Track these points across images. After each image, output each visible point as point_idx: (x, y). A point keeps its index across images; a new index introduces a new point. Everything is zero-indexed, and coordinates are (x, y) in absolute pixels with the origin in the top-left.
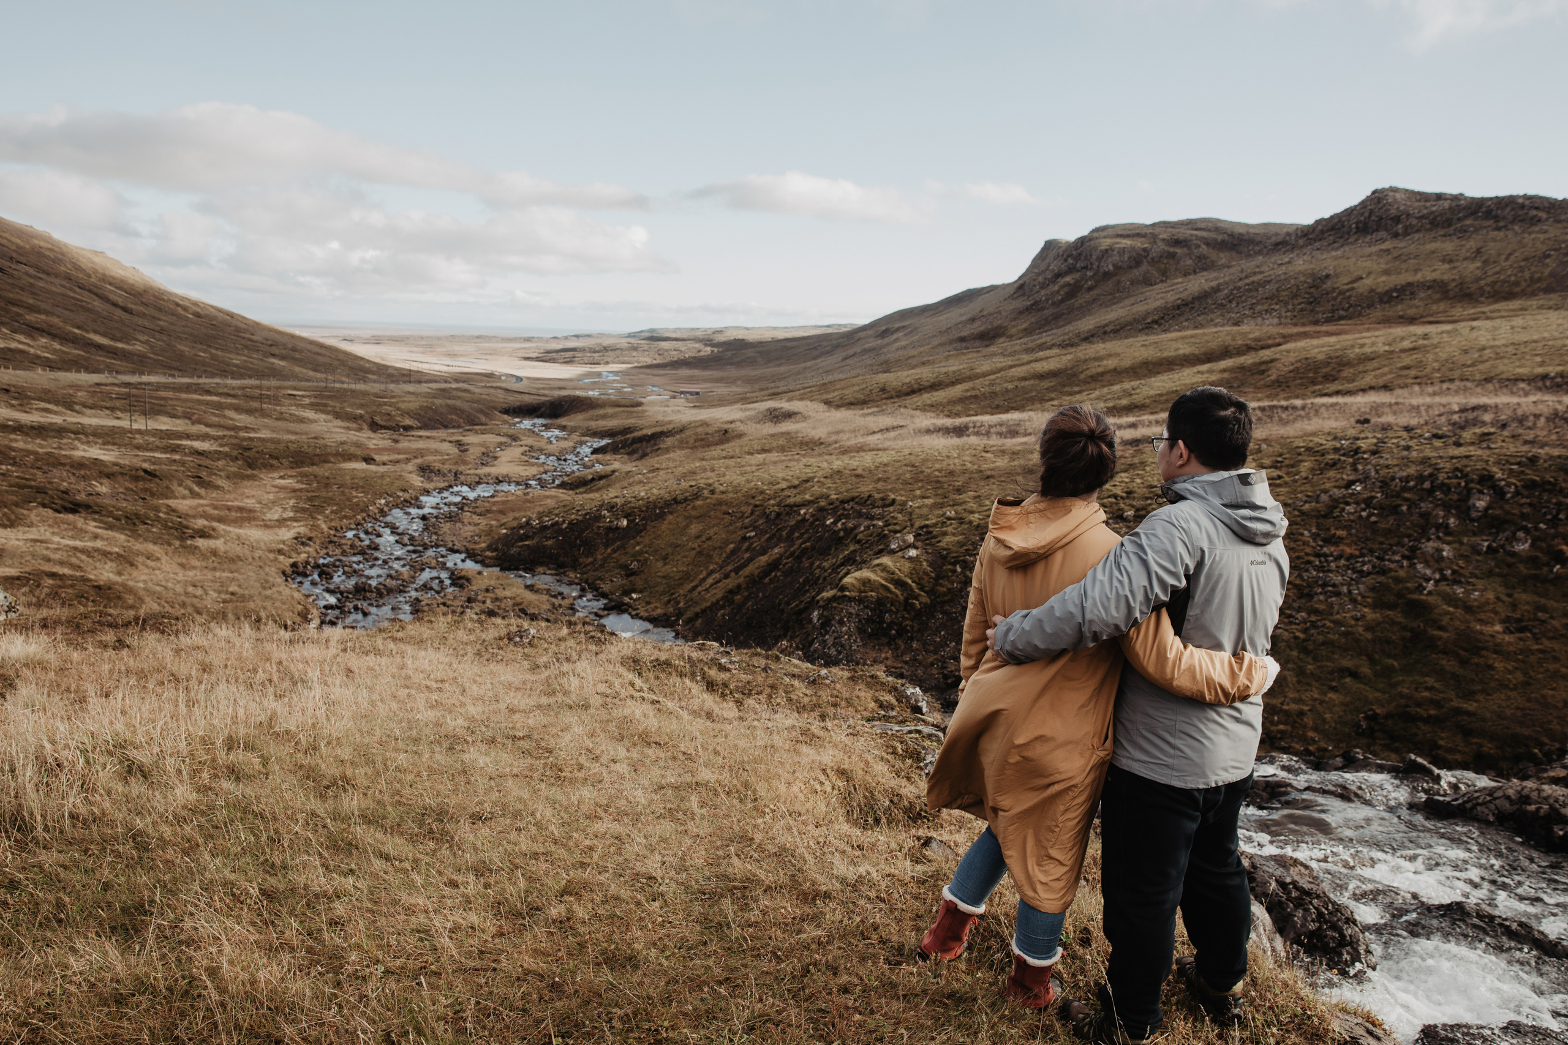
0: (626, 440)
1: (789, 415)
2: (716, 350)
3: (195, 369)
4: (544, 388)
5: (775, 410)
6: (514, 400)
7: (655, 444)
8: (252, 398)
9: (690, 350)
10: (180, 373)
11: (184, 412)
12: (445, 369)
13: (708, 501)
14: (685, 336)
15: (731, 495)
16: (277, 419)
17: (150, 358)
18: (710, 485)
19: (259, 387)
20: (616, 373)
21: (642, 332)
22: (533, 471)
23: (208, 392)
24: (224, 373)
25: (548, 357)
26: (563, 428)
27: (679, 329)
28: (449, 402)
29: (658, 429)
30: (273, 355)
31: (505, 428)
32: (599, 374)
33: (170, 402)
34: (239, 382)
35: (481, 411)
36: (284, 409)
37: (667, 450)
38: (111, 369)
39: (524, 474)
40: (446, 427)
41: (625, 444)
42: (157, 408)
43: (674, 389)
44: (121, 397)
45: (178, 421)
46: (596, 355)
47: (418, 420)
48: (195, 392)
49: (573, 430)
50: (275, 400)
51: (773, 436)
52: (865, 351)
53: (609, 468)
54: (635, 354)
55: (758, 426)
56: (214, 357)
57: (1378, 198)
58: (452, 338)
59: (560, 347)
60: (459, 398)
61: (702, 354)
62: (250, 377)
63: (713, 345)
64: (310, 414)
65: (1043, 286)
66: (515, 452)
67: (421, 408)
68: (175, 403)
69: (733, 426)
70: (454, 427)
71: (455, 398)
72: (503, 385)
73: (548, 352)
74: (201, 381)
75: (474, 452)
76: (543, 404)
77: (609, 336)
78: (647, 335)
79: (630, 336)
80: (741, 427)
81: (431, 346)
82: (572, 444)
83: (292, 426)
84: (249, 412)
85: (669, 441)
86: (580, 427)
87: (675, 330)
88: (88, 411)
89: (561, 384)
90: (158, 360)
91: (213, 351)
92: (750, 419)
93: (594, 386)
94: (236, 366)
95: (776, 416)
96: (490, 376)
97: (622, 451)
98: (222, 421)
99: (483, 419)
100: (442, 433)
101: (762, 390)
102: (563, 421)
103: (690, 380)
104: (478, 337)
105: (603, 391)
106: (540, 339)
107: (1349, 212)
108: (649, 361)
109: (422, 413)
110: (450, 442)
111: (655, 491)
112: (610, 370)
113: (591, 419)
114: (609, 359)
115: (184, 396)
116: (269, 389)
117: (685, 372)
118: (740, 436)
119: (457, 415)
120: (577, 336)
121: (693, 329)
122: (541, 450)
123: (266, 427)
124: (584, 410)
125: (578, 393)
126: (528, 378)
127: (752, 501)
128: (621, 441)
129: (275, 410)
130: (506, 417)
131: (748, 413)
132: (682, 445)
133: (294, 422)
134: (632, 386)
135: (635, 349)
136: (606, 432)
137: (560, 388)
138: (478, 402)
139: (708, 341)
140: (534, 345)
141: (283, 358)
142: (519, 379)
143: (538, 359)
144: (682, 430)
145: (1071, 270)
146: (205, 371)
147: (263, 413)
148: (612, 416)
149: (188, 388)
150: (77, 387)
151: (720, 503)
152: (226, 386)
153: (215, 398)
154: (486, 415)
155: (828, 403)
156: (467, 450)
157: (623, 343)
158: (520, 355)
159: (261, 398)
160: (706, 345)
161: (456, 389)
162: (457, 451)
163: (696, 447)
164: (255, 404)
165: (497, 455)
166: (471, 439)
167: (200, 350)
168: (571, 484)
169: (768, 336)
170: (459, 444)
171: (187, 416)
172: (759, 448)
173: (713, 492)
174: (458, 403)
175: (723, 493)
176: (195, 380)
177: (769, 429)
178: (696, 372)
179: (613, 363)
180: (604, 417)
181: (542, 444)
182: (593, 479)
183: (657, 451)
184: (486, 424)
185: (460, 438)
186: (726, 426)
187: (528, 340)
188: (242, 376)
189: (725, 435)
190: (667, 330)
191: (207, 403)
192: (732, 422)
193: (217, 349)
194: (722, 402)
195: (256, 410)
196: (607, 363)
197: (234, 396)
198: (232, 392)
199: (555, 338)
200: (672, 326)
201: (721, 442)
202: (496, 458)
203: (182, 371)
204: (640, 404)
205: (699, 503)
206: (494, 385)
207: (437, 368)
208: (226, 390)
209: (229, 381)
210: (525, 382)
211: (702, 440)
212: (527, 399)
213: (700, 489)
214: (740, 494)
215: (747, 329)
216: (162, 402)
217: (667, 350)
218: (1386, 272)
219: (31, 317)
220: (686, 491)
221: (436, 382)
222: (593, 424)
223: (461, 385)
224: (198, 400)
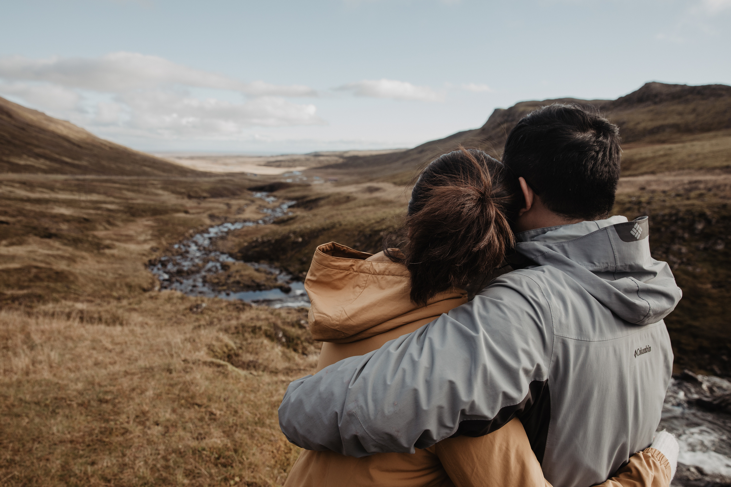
0: (303, 202)
1: (377, 189)
2: (345, 160)
3: (110, 172)
4: (267, 179)
5: (371, 187)
6: (253, 184)
7: (316, 203)
8: (134, 185)
9: (333, 160)
11: (104, 192)
12: (222, 171)
13: (339, 229)
14: (330, 154)
15: (349, 226)
16: (145, 194)
17: (89, 168)
18: (340, 222)
19: (138, 180)
20: (299, 171)
21: (312, 153)
22: (261, 216)
23: (115, 183)
24: (123, 174)
25: (269, 164)
26: (275, 196)
27: (328, 151)
28: (223, 185)
29: (318, 197)
30: (145, 165)
31: (249, 197)
32: (292, 172)
33: (98, 188)
34: (129, 178)
35: (238, 189)
36: (149, 190)
37: (322, 206)
38: (72, 173)
39: (256, 218)
40: (222, 197)
41: (303, 204)
42: (92, 190)
43: (326, 178)
44: (77, 185)
45: (101, 196)
46: (291, 163)
47: (209, 194)
48: (109, 182)
49: (280, 197)
50: (145, 186)
51: (369, 199)
52: (413, 160)
53: (295, 214)
54: (308, 162)
55: (363, 195)
56: (118, 167)
57: (648, 87)
58: (226, 157)
59: (275, 160)
60: (229, 184)
61: (338, 162)
62: (134, 176)
63: (343, 158)
64: (160, 192)
65: (494, 129)
66: (253, 208)
67: (211, 188)
68: (100, 188)
69: (352, 194)
70: (226, 197)
71: (226, 184)
72: (248, 178)
73: (269, 162)
74: (112, 178)
75: (234, 208)
76: (266, 186)
77: (297, 155)
78: (314, 154)
79: (306, 155)
80: (355, 195)
81: (216, 160)
83: (152, 197)
84: (133, 191)
85: (322, 202)
86: (282, 196)
87: (326, 152)
88: (61, 192)
89: (275, 177)
90: (93, 169)
92: (358, 191)
93: (289, 177)
94: (128, 170)
95: (371, 190)
96: (243, 174)
97: (301, 206)
98: (121, 196)
99: (239, 193)
100: (220, 200)
101: (366, 178)
102: (275, 193)
103: (333, 174)
104: (237, 156)
105: (294, 180)
106: (265, 157)
107: (634, 93)
108: (314, 165)
109: (211, 191)
110: (224, 203)
111: (314, 224)
112: (297, 170)
113: (288, 192)
114: (296, 165)
115: (104, 184)
116: (142, 181)
117: (330, 170)
118: (355, 199)
119: (227, 191)
120: (282, 155)
121: (334, 151)
123: (141, 198)
124: (284, 189)
125: (283, 181)
126: (260, 174)
127: (359, 229)
128: (301, 202)
129: (145, 190)
130: (249, 192)
131: (358, 189)
132: (328, 203)
133: (153, 195)
134: (307, 177)
135: (309, 160)
136: (294, 198)
137: (274, 179)
138: (237, 185)
139: (341, 156)
140: (263, 159)
141: (149, 166)
142: (256, 175)
143: (265, 165)
144: (328, 197)
145: (506, 121)
146: (114, 173)
147: (139, 192)
148: (298, 191)
149: (106, 181)
150: (56, 181)
151: (344, 230)
152: (123, 180)
153: (118, 185)
154: (240, 191)
155: (395, 183)
156: (231, 207)
157: (303, 158)
158: (257, 164)
159: (138, 185)
160: (340, 158)
161: (227, 180)
162: (226, 207)
163: (335, 204)
164: (136, 188)
165: (245, 209)
166: (233, 202)
168: (278, 222)
169: (368, 154)
170: (228, 205)
171: (105, 194)
172: (363, 204)
173: (341, 225)
174: (228, 186)
175: (345, 225)
176: (110, 177)
177: (367, 196)
178: (336, 170)
179: (299, 167)
180: (294, 191)
181: (265, 204)
182: (288, 220)
183: (317, 206)
184: (241, 196)
185: (228, 202)
186: (348, 195)
187: (260, 157)
188: (130, 175)
189: (348, 199)
190: (323, 151)
191: (114, 187)
193: (119, 163)
194: (347, 184)
195: (136, 190)
196: (296, 167)
197: (126, 184)
198: (126, 182)
199: (272, 156)
201: (346, 202)
202: (244, 211)
203: (104, 173)
204: (310, 185)
205: (334, 230)
206: (244, 178)
207: (219, 170)
208: (123, 182)
209: (125, 178)
210: (258, 176)
211: (337, 201)
212: (259, 183)
213: (335, 224)
214: (353, 226)
215: (359, 151)
216: (94, 187)
217: (322, 161)
219: (37, 150)
220: (329, 225)
221: (218, 176)
222: (288, 195)
223: (229, 178)
224: (110, 186)
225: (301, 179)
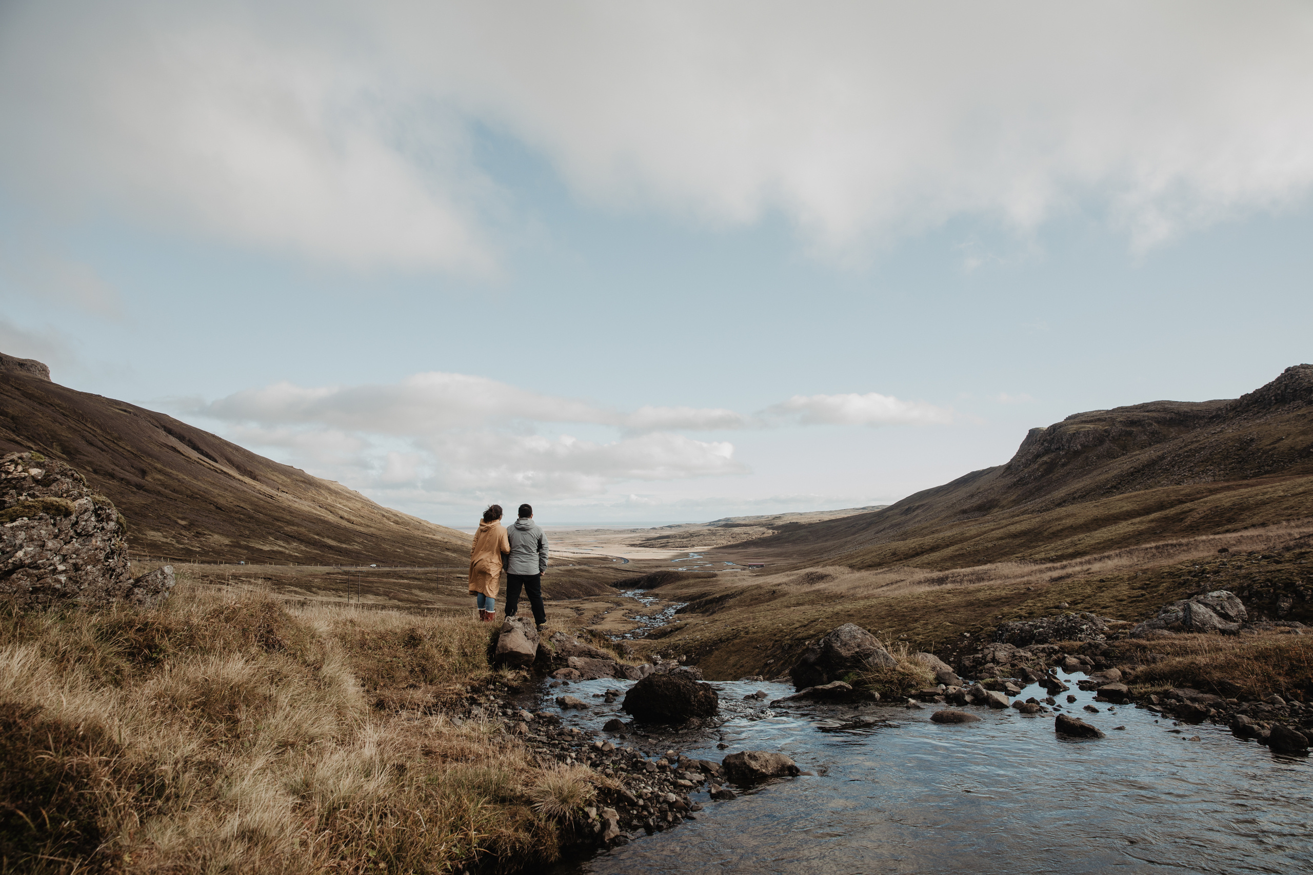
0: (701, 602)
1: (822, 578)
2: (776, 532)
3: (394, 561)
4: (645, 567)
5: (812, 574)
6: (621, 576)
7: (722, 604)
8: (431, 580)
9: (756, 533)
10: (383, 565)
11: (384, 591)
12: (572, 555)
13: (743, 639)
14: (752, 523)
15: (760, 634)
16: (448, 595)
17: (363, 554)
18: (746, 628)
19: (436, 573)
20: (699, 553)
21: (719, 521)
22: (629, 627)
23: (402, 577)
24: (413, 563)
25: (648, 543)
26: (656, 596)
27: (748, 517)
28: (572, 579)
29: (725, 593)
31: (613, 598)
32: (687, 555)
33: (375, 585)
34: (423, 569)
35: (596, 585)
36: (453, 588)
37: (730, 608)
38: (337, 563)
39: (622, 629)
40: (569, 598)
41: (700, 606)
42: (366, 588)
43: (744, 563)
44: (343, 582)
45: (380, 598)
46: (685, 540)
47: (549, 593)
48: (393, 577)
49: (663, 597)
50: (448, 581)
51: (807, 593)
52: (892, 526)
53: (683, 622)
54: (714, 538)
55: (798, 587)
56: (406, 552)
57: (1291, 374)
58: (578, 532)
59: (658, 535)
60: (581, 576)
61: (765, 535)
62: (431, 566)
63: (773, 528)
65: (1026, 465)
66: (618, 614)
67: (552, 584)
68: (379, 585)
69: (780, 587)
70: (575, 598)
71: (577, 576)
72: (614, 566)
73: (648, 540)
74: (397, 569)
75: (588, 615)
76: (642, 578)
77: (695, 525)
78: (723, 523)
79: (710, 524)
80: (785, 588)
81: (561, 539)
82: (660, 607)
83: (458, 599)
84: (429, 590)
85: (731, 602)
86: (668, 594)
87: (744, 519)
88: (321, 592)
89: (658, 563)
90: (369, 555)
91: (406, 548)
92: (792, 581)
93: (683, 564)
94: (421, 558)
95: (813, 579)
96: (605, 559)
97: (698, 610)
98: (410, 597)
99: (597, 591)
100: (566, 602)
101: (810, 560)
102: (656, 591)
103: (757, 556)
104: (596, 531)
105: (690, 568)
106: (643, 530)
107: (1268, 387)
108: (725, 542)
109: (552, 588)
110: (572, 608)
111: (707, 634)
112: (695, 551)
113: (677, 588)
114: (694, 543)
115: (385, 580)
116: (443, 573)
117: (752, 550)
118: (784, 595)
119: (578, 588)
120: (670, 527)
121: (758, 517)
122: (637, 612)
123: (440, 601)
124: (672, 582)
125: (671, 569)
126: (633, 560)
127: (774, 638)
128: (697, 603)
129: (447, 589)
130: (614, 589)
131: (791, 578)
132: (741, 604)
133: (460, 597)
134: (711, 563)
135: (714, 534)
136: (687, 597)
137: (657, 567)
138: (594, 579)
139: (769, 525)
140: (639, 535)
141: (454, 551)
142: (626, 561)
143: (641, 545)
144: (742, 592)
145: (1047, 451)
146: (400, 562)
147: (438, 591)
148: (693, 585)
149: (388, 575)
150: (314, 576)
151: (752, 640)
152: (414, 572)
153: (406, 581)
154: (599, 588)
155: (852, 566)
156: (583, 613)
157: (705, 530)
158: (628, 543)
159: (437, 580)
160: (768, 528)
161: (579, 570)
162: (575, 614)
163: (751, 605)
164: (433, 585)
165: (604, 616)
166: (587, 605)
167: (397, 548)
168: (655, 635)
169: (815, 520)
170: (577, 609)
171: (386, 594)
172: (795, 602)
173: (747, 633)
174: (578, 580)
175: (754, 633)
176: (393, 569)
177: (807, 588)
178: (761, 550)
179: (698, 546)
180: (687, 586)
181: (639, 608)
182: (671, 631)
183: (722, 609)
184: (599, 595)
185: (579, 605)
186: (774, 588)
187: (634, 531)
188: (425, 565)
189: (773, 594)
190: (739, 518)
191: (401, 585)
192: (779, 585)
193: (409, 546)
194: (778, 571)
195: (434, 589)
196: (693, 546)
197: (419, 579)
198: (418, 577)
199: (654, 529)
200: (742, 515)
201: (770, 600)
202: (603, 619)
203: (385, 563)
204: (715, 575)
205: (737, 641)
206: (607, 566)
207: (565, 554)
208: (413, 575)
209: (417, 569)
210: (631, 563)
211: (756, 599)
212: (631, 575)
213: (739, 631)
214: (766, 633)
215: (801, 514)
216: (370, 585)
217: (738, 534)
218: (1303, 433)
219: (288, 529)
220: (729, 633)
221: (564, 565)
222: (678, 592)
223: (582, 567)
224: (394, 583)
225: (702, 566)
